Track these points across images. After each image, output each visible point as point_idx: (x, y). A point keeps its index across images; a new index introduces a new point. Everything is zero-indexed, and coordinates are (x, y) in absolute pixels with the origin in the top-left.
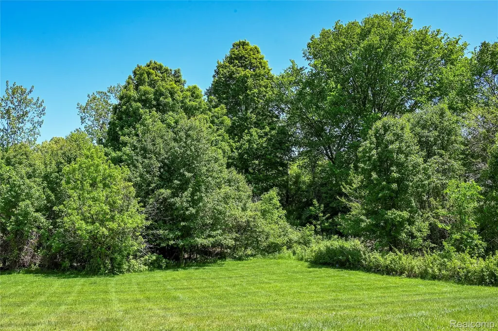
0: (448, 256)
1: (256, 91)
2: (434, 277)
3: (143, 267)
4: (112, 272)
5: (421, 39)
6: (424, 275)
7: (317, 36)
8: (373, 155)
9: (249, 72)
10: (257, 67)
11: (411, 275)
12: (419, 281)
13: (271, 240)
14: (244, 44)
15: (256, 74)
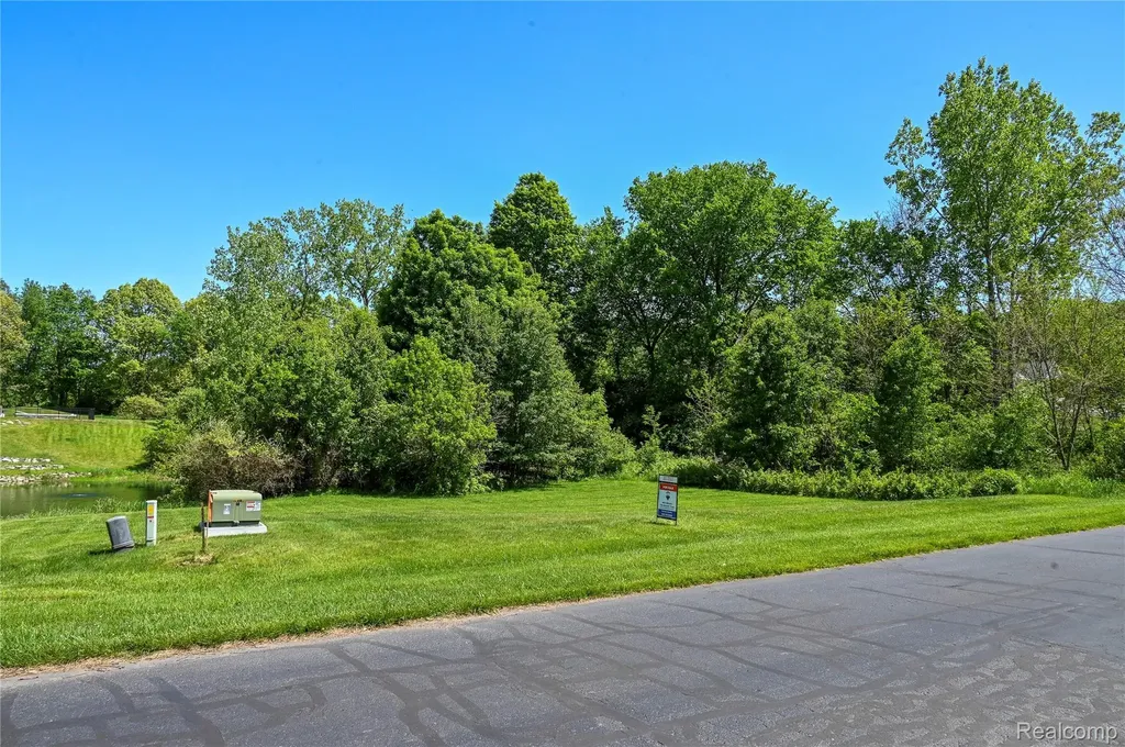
0: (847, 473)
1: (561, 250)
2: (832, 495)
3: (483, 488)
4: (453, 493)
5: (784, 200)
6: (821, 493)
7: (644, 178)
8: (755, 359)
9: (551, 223)
10: (558, 214)
11: (808, 493)
12: (816, 499)
13: (610, 455)
14: (537, 178)
15: (560, 225)
